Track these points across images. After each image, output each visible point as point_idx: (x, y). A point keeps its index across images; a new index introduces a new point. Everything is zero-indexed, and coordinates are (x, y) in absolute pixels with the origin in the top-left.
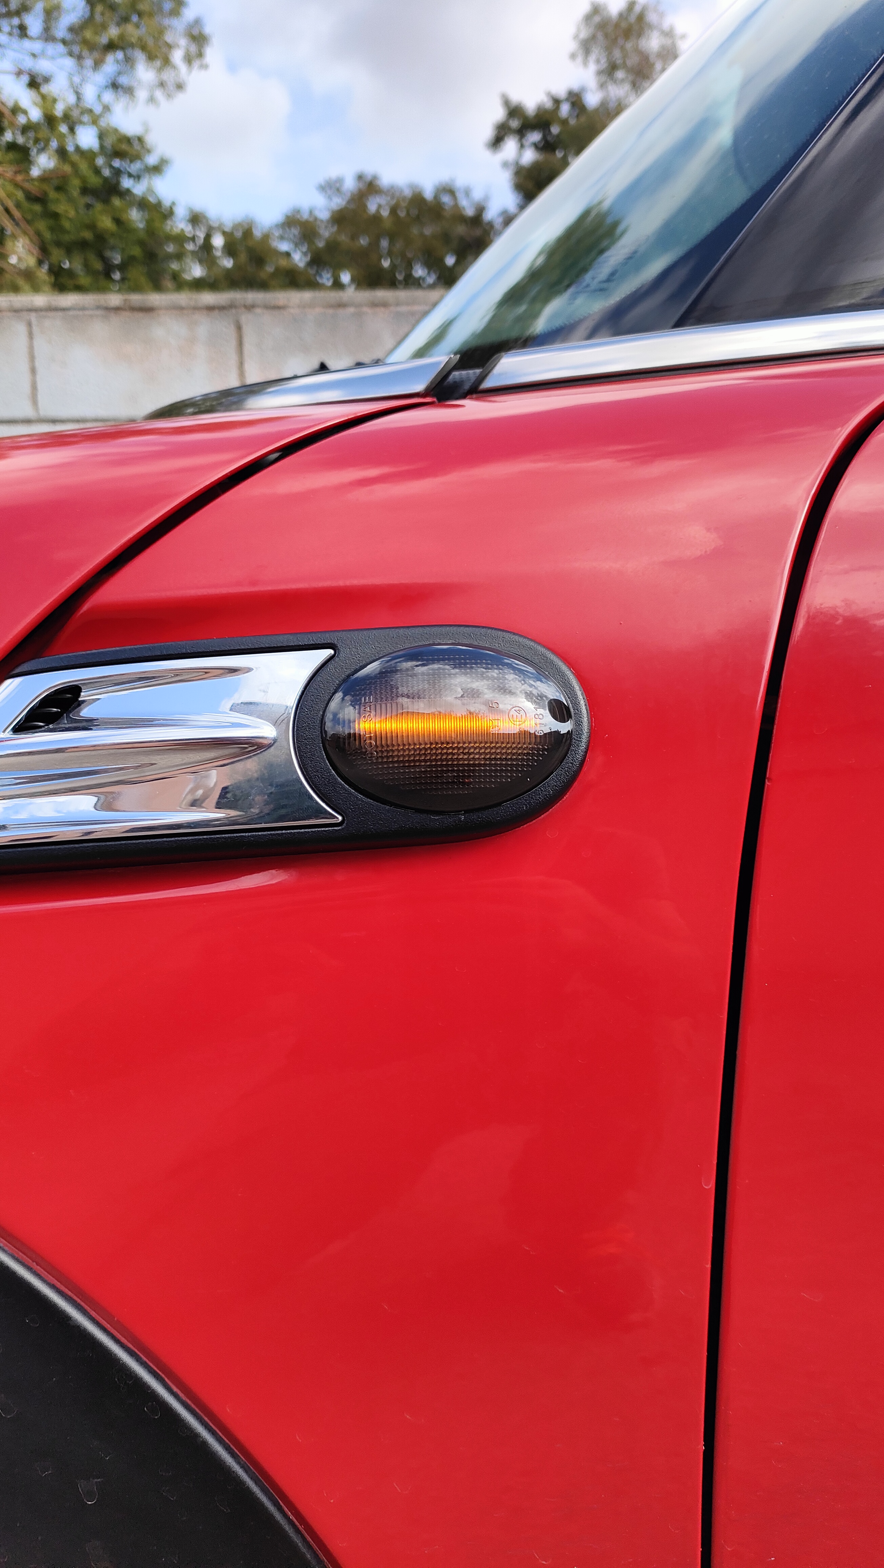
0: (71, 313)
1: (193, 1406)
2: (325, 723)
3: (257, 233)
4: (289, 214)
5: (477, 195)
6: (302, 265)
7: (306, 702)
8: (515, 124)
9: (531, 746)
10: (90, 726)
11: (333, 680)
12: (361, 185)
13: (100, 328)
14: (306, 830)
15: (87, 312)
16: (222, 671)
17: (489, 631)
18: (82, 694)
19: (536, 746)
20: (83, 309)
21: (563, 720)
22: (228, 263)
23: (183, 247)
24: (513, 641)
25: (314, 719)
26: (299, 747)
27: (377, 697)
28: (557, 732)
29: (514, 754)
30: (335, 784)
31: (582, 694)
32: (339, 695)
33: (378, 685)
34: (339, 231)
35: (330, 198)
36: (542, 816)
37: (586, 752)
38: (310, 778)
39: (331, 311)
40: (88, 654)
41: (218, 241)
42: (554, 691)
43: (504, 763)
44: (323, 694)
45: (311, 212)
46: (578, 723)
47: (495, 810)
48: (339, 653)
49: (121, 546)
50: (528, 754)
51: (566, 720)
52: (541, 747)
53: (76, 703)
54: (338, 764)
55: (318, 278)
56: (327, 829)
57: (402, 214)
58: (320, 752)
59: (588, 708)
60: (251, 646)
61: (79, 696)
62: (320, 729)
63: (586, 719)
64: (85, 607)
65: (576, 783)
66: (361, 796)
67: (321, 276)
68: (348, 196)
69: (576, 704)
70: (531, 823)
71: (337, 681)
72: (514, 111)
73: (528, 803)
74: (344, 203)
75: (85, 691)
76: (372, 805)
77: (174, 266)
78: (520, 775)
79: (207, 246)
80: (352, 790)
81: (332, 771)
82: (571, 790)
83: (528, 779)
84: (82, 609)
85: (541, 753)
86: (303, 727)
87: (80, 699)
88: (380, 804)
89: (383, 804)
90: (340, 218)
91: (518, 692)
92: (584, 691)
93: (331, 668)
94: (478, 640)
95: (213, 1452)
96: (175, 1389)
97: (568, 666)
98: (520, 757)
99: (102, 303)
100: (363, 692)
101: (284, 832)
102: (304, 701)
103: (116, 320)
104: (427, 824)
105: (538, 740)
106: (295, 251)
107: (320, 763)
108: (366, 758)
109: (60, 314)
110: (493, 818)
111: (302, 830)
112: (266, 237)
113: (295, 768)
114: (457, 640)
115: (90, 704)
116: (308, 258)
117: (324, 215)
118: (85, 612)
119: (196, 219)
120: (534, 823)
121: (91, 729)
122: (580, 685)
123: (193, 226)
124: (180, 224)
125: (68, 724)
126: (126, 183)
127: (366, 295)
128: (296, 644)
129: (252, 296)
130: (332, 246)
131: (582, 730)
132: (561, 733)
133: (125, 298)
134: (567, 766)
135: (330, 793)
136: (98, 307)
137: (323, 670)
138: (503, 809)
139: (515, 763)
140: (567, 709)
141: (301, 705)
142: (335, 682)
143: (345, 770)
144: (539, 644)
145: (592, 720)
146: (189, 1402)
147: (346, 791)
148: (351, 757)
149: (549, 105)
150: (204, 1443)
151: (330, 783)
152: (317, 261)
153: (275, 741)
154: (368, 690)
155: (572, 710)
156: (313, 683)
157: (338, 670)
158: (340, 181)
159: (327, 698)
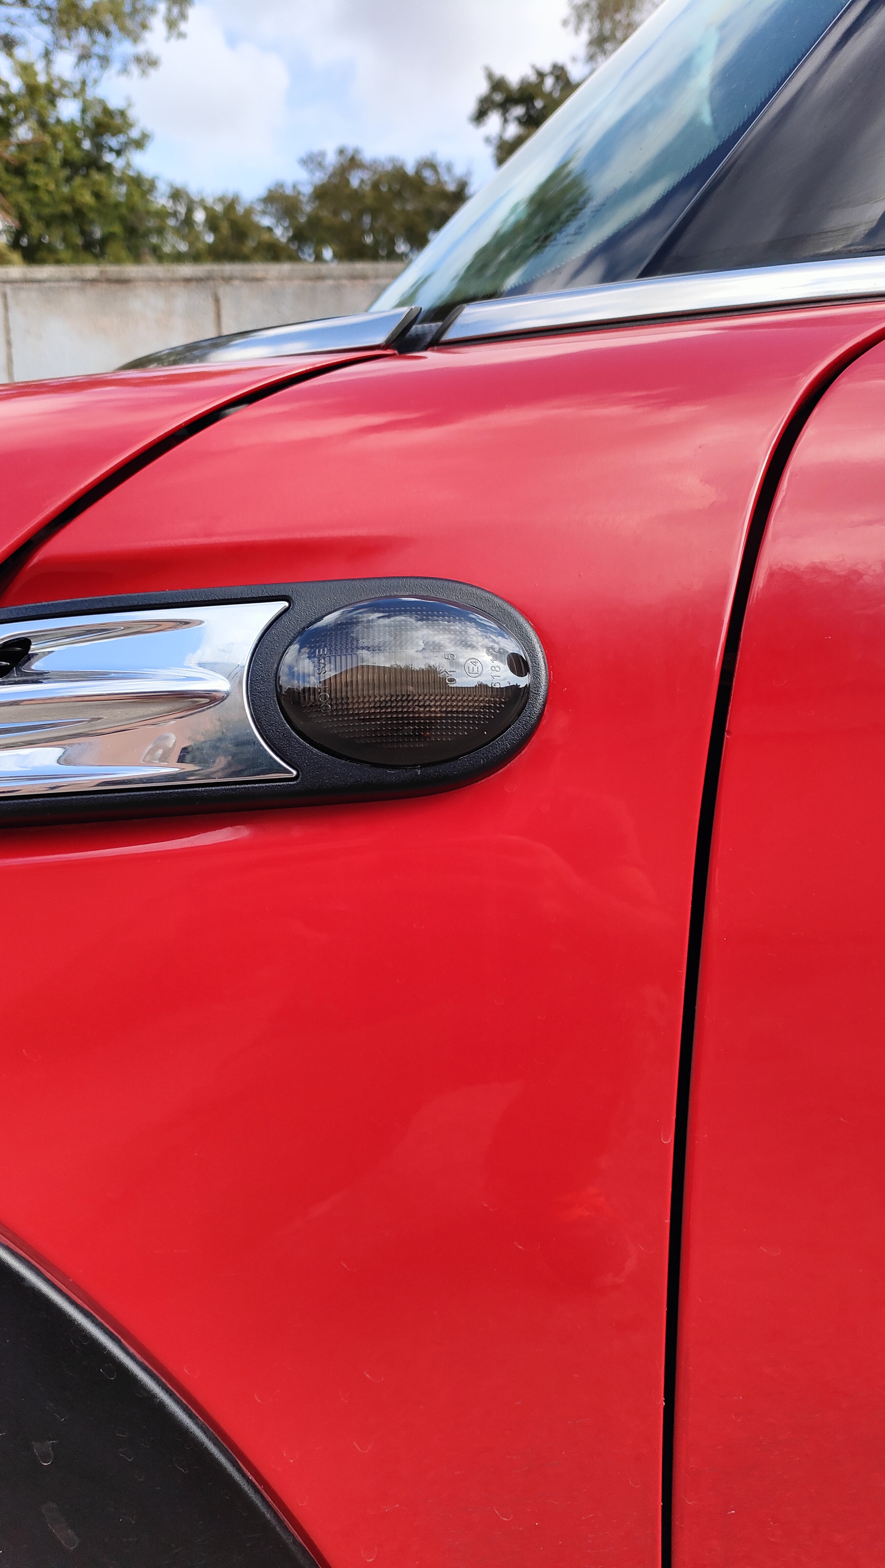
0: (47, 285)
1: (150, 1367)
2: (280, 677)
3: (240, 210)
4: (272, 188)
5: (459, 170)
6: (284, 240)
7: (260, 654)
8: (498, 97)
9: (487, 699)
10: (40, 679)
11: (288, 633)
12: (342, 160)
13: (76, 300)
14: (260, 785)
15: (62, 284)
16: (174, 624)
17: (446, 583)
18: (32, 647)
19: (492, 699)
20: (59, 280)
21: (520, 674)
22: (210, 238)
23: (165, 222)
24: (471, 593)
25: (268, 672)
26: (252, 700)
27: (332, 649)
28: (517, 686)
29: (470, 707)
30: (290, 738)
31: (540, 646)
32: (295, 647)
33: (334, 637)
34: (320, 207)
35: (312, 172)
36: (500, 771)
37: (544, 706)
38: (264, 732)
39: (309, 284)
40: (38, 606)
41: (200, 216)
42: (514, 646)
43: (460, 715)
44: (277, 646)
45: (294, 187)
46: (536, 676)
47: (452, 764)
48: (293, 606)
49: (73, 497)
50: (485, 707)
51: (524, 673)
52: (498, 700)
53: (26, 657)
54: (293, 717)
55: (300, 254)
56: (281, 784)
57: (384, 189)
58: (275, 705)
59: (546, 661)
60: (204, 598)
61: (29, 649)
62: (274, 682)
63: (543, 672)
64: (36, 560)
65: (534, 738)
66: (317, 750)
67: (302, 251)
68: (331, 170)
69: (533, 656)
70: (489, 778)
71: (292, 634)
72: (498, 85)
73: (486, 757)
74: (326, 178)
75: (35, 643)
76: (328, 759)
77: (154, 240)
78: (477, 728)
79: (188, 221)
80: (307, 744)
81: (287, 725)
82: (529, 745)
83: (485, 733)
84: (32, 561)
85: (498, 705)
86: (257, 680)
87: (30, 652)
88: (336, 759)
89: (338, 758)
90: (321, 194)
91: (479, 647)
92: (542, 644)
93: (285, 621)
94: (436, 593)
95: (171, 1413)
96: (132, 1350)
97: (526, 619)
98: (477, 710)
99: (78, 274)
100: (318, 644)
101: (238, 786)
102: (257, 654)
103: (92, 292)
104: (383, 779)
105: (495, 693)
106: (277, 226)
107: (274, 717)
108: (320, 711)
109: (35, 285)
110: (449, 772)
111: (257, 785)
112: (249, 212)
113: (249, 721)
114: (414, 592)
115: (41, 658)
116: (290, 234)
117: (307, 190)
118: (36, 564)
119: (176, 195)
120: (492, 778)
121: (42, 682)
122: (538, 638)
123: (174, 202)
124: (161, 200)
125: (17, 677)
126: (108, 158)
127: (345, 267)
128: (249, 596)
129: (228, 268)
130: (314, 222)
131: (540, 683)
132: (520, 687)
133: (101, 269)
134: (525, 720)
135: (284, 747)
136: (74, 279)
137: (277, 623)
138: (460, 763)
139: (471, 716)
140: (526, 663)
141: (255, 658)
142: (290, 634)
143: (300, 724)
144: (496, 596)
145: (550, 673)
146: (146, 1363)
147: (301, 745)
148: (305, 710)
149: (533, 78)
150: (162, 1405)
151: (285, 737)
152: (299, 236)
153: (228, 694)
154: (323, 642)
155: (530, 663)
156: (267, 636)
157: (292, 623)
158: (323, 154)
159: (281, 651)
